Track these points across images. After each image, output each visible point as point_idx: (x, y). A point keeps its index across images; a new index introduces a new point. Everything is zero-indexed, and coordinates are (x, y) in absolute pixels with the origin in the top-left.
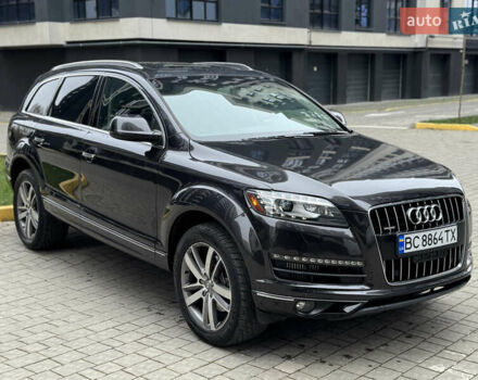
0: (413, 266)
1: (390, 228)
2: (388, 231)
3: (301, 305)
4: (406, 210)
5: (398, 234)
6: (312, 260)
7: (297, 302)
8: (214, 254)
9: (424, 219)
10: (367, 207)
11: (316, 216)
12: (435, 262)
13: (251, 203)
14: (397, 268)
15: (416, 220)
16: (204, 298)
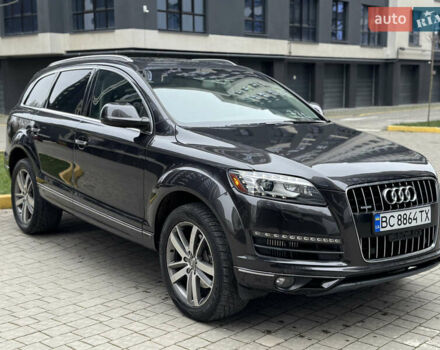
0: (389, 244)
1: (367, 207)
2: (365, 210)
3: (280, 281)
4: (382, 190)
5: (374, 213)
6: (292, 237)
7: (277, 277)
8: (198, 233)
9: (399, 199)
10: (344, 187)
11: (295, 195)
12: (410, 241)
13: (234, 183)
14: (373, 246)
15: (392, 201)
16: (188, 276)
